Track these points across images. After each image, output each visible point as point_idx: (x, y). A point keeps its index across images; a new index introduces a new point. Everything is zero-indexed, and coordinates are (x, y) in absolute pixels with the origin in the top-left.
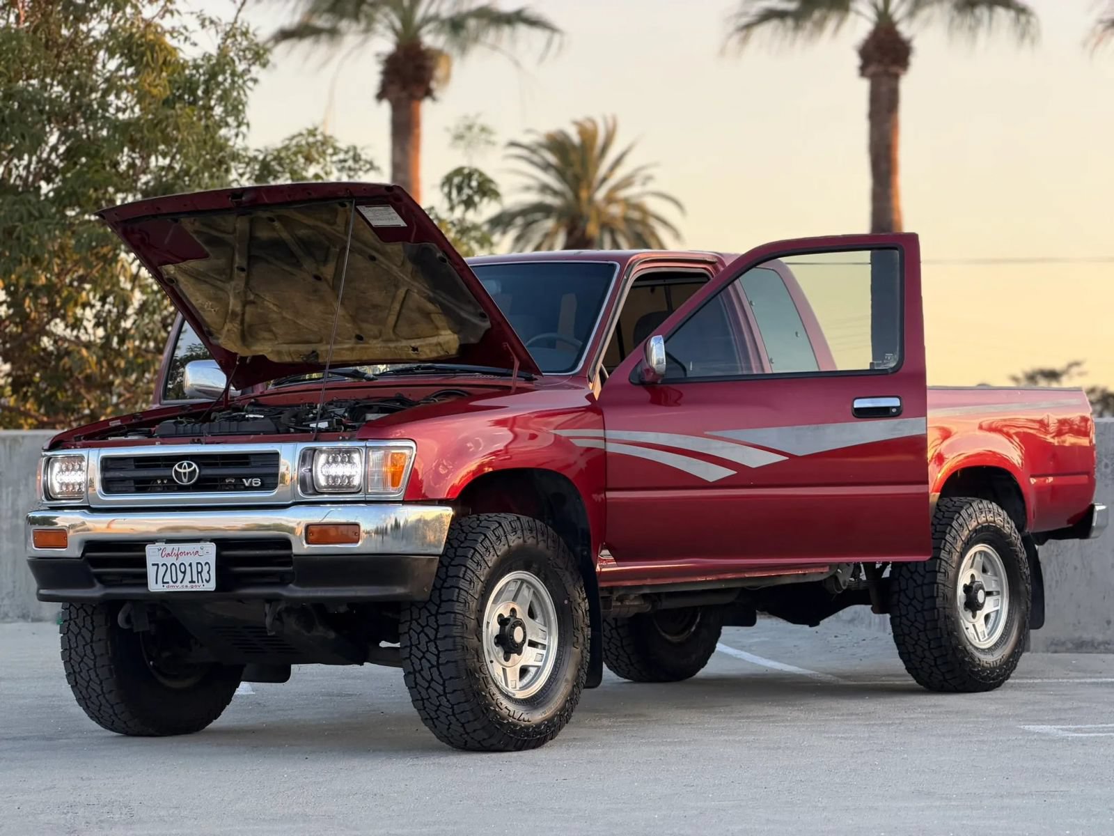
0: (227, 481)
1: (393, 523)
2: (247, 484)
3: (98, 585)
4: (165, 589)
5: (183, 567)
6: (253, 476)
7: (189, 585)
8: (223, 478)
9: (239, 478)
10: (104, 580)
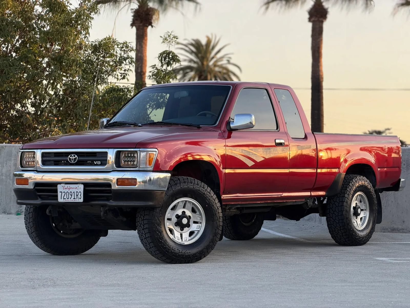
0: (88, 162)
1: (149, 179)
2: (95, 163)
3: (39, 199)
4: (64, 201)
5: (71, 193)
6: (98, 160)
7: (73, 200)
8: (87, 161)
9: (93, 161)
10: (42, 198)
